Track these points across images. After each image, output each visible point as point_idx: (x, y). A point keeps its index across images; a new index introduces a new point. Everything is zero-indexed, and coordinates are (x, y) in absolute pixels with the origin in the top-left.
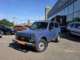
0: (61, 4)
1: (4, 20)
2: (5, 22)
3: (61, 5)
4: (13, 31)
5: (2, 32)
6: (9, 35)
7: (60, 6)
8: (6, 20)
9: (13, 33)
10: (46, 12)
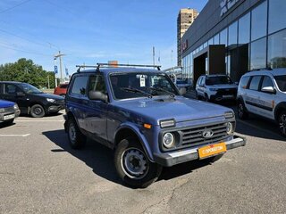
0: (227, 3)
1: (24, 64)
2: (26, 70)
3: (226, 5)
4: (51, 104)
5: (15, 107)
6: (39, 115)
7: (225, 10)
8: (28, 62)
9: (52, 108)
10: (179, 28)
